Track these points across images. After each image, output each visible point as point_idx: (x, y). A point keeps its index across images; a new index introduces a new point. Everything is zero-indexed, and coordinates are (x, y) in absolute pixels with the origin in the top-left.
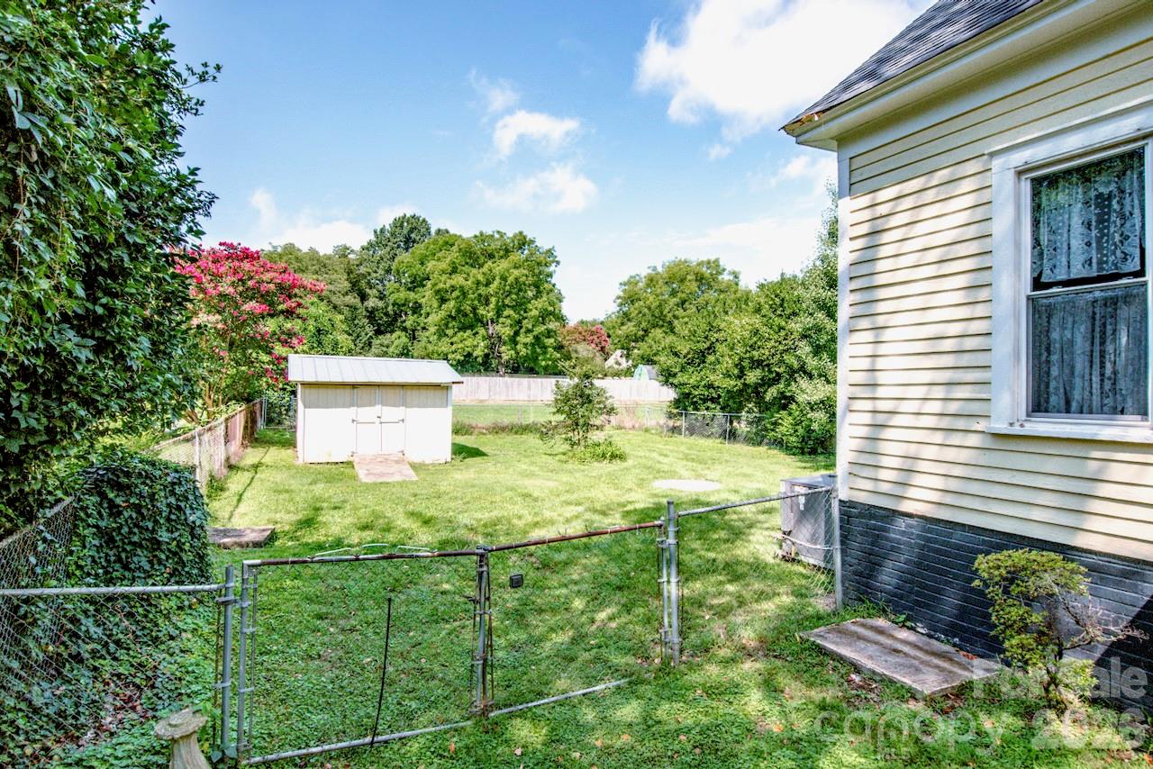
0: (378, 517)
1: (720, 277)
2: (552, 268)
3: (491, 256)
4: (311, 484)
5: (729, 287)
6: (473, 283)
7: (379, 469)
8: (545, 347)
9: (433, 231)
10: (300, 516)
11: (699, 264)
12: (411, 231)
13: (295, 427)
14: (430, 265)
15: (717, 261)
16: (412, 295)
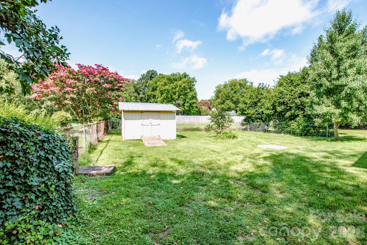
0: (158, 161)
1: (247, 84)
2: (195, 83)
3: (176, 80)
4: (128, 147)
5: (250, 87)
6: (171, 88)
7: (152, 142)
8: (193, 107)
9: (158, 74)
10: (125, 160)
11: (240, 80)
12: (152, 74)
13: (121, 129)
14: (158, 83)
15: (245, 79)
16: (153, 93)
